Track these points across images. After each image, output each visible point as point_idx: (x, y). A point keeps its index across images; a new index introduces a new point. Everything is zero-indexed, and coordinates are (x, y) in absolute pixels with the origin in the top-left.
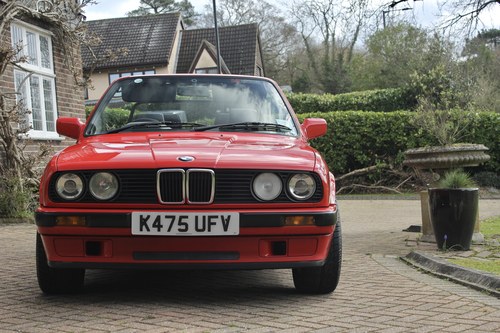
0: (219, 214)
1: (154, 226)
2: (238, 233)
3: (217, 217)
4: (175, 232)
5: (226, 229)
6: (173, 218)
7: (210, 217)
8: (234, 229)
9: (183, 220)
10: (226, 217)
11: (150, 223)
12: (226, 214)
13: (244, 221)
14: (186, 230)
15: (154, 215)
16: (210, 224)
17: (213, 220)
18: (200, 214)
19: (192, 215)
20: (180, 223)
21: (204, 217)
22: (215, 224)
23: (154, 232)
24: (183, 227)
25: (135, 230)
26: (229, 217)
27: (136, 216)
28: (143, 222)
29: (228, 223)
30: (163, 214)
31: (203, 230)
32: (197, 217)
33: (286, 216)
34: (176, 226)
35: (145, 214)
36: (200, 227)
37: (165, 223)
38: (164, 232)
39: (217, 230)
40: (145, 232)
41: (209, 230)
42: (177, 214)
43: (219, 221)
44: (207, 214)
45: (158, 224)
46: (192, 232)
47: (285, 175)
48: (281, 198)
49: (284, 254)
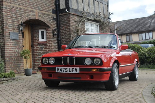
0: (74, 68)
1: (60, 70)
4: (65, 72)
5: (76, 71)
6: (64, 68)
7: (72, 69)
8: (78, 72)
9: (66, 69)
11: (59, 69)
12: (76, 68)
13: (81, 70)
14: (67, 71)
15: (60, 68)
16: (73, 70)
17: (73, 69)
18: (70, 68)
19: (68, 68)
20: (66, 70)
23: (60, 72)
24: (66, 71)
25: (57, 71)
27: (57, 68)
28: (58, 69)
29: (77, 70)
30: (62, 67)
31: (71, 72)
33: (91, 69)
34: (65, 71)
35: (58, 67)
36: (70, 71)
37: (63, 69)
38: (62, 72)
39: (74, 72)
40: (58, 72)
42: (65, 68)
43: (74, 69)
44: (72, 68)
45: (61, 70)
46: (68, 72)
47: (93, 59)
48: (91, 64)
49: (92, 78)
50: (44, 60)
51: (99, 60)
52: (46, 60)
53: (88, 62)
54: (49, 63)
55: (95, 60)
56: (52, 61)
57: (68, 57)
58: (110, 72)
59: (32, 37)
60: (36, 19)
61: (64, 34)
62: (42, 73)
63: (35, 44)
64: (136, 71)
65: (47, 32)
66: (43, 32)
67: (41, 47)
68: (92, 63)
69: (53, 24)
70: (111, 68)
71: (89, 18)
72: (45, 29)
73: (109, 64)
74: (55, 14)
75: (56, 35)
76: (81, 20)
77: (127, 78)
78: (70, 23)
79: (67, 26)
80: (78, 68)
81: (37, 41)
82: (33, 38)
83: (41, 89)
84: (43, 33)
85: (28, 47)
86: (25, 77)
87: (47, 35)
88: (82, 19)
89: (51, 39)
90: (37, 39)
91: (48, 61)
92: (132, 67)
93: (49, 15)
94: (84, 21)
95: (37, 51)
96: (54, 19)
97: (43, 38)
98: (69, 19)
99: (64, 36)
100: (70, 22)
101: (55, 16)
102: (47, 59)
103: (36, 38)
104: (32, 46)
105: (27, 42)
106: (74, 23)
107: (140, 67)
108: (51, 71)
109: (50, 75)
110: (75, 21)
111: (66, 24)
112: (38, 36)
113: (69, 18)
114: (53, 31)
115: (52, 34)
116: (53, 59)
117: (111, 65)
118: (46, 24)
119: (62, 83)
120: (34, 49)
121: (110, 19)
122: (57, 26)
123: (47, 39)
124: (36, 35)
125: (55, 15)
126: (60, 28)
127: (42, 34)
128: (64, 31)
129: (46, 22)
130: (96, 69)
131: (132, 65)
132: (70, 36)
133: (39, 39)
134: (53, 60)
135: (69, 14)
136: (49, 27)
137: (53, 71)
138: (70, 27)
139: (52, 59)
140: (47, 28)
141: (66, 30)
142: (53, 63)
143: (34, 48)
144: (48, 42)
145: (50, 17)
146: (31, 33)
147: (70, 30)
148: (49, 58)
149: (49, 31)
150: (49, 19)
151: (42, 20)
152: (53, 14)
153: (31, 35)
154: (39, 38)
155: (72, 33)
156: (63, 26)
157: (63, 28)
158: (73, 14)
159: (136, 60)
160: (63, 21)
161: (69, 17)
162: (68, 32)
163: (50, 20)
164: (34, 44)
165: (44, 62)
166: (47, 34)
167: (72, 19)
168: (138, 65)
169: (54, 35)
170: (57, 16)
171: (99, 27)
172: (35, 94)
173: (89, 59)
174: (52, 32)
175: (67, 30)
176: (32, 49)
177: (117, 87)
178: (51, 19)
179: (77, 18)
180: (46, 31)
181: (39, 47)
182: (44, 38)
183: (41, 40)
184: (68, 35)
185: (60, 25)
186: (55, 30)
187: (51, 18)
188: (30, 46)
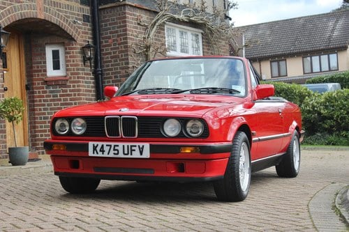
0: (137, 144)
1: (100, 151)
2: (149, 157)
3: (135, 146)
4: (111, 155)
5: (141, 154)
6: (111, 146)
7: (131, 146)
8: (147, 154)
9: (116, 148)
10: (141, 147)
11: (98, 149)
12: (141, 144)
13: (153, 149)
14: (118, 154)
15: (100, 144)
16: (132, 150)
17: (133, 148)
18: (126, 144)
19: (121, 144)
20: (114, 150)
21: (128, 146)
22: (134, 150)
23: (100, 155)
24: (116, 152)
25: (91, 154)
26: (143, 146)
27: (91, 144)
28: (95, 148)
29: (142, 150)
30: (105, 144)
31: (128, 154)
32: (124, 146)
33: (180, 147)
34: (112, 152)
35: (96, 143)
36: (126, 152)
37: (106, 149)
38: (106, 155)
39: (136, 155)
40: (95, 155)
41: (131, 154)
42: (113, 144)
43: (137, 149)
44: (130, 144)
45: (102, 150)
46: (121, 155)
47: (183, 121)
48: (180, 136)
49: (183, 171)
50: (58, 123)
51: (199, 124)
52: (63, 125)
53: (171, 129)
54: (70, 133)
55: (189, 124)
56: (78, 128)
57: (120, 116)
58: (228, 154)
59: (27, 64)
60: (39, 17)
61: (112, 57)
62: (54, 158)
63: (38, 84)
64: (294, 151)
65: (66, 53)
66: (58, 51)
67: (51, 92)
68: (181, 131)
69: (83, 33)
70: (230, 144)
71: (176, 16)
72: (63, 44)
73: (226, 135)
74: (89, 6)
75: (90, 59)
76: (155, 23)
77: (273, 170)
78: (126, 30)
79: (118, 36)
80: (147, 146)
81: (42, 75)
82: (31, 67)
83: (50, 198)
84: (56, 54)
85: (19, 90)
86: (9, 168)
87: (67, 61)
88: (158, 20)
89: (78, 70)
90: (40, 71)
91: (68, 128)
92: (285, 142)
93: (71, 8)
94: (164, 23)
95: (40, 101)
96: (85, 18)
97: (56, 66)
98: (123, 19)
99: (110, 61)
100: (125, 26)
101: (87, 10)
102: (66, 123)
103: (38, 67)
104: (29, 88)
105: (14, 79)
106: (136, 28)
107: (305, 142)
108: (75, 154)
109: (75, 164)
110: (139, 24)
111: (117, 32)
112: (45, 62)
113: (125, 17)
114: (84, 49)
115: (79, 58)
116: (82, 121)
117: (230, 136)
118: (66, 32)
119: (104, 184)
120: (34, 97)
121: (230, 19)
122: (94, 38)
123: (67, 70)
124: (38, 59)
125: (88, 8)
126: (101, 43)
127: (53, 58)
128: (112, 49)
129: (65, 26)
130: (191, 148)
131: (284, 136)
132: (128, 63)
133: (45, 71)
134: (82, 126)
135: (125, 5)
136: (73, 39)
137: (83, 154)
138: (126, 38)
139: (78, 122)
140: (66, 42)
141: (115, 49)
142: (83, 131)
143: (33, 93)
144: (70, 78)
145: (75, 14)
146: (26, 55)
147: (127, 47)
148: (70, 119)
149: (72, 49)
150: (72, 18)
151: (54, 20)
152: (82, 6)
153: (26, 60)
154: (45, 67)
155: (132, 54)
156: (109, 38)
157: (110, 41)
158: (135, 7)
159: (295, 124)
160: (110, 24)
161: (125, 13)
162: (122, 52)
163: (75, 22)
164: (33, 84)
165: (57, 130)
166: (66, 57)
167: (132, 17)
168: (299, 136)
169: (85, 60)
170: (93, 12)
171: (203, 38)
172: (35, 211)
173: (175, 122)
174: (79, 53)
175: (118, 48)
176: (30, 97)
177: (245, 193)
178: (76, 19)
179: (145, 17)
180: (66, 49)
181: (45, 92)
182: (59, 69)
183: (51, 73)
184: (123, 60)
185: (100, 34)
186: (88, 47)
187: (78, 15)
188: (24, 88)
